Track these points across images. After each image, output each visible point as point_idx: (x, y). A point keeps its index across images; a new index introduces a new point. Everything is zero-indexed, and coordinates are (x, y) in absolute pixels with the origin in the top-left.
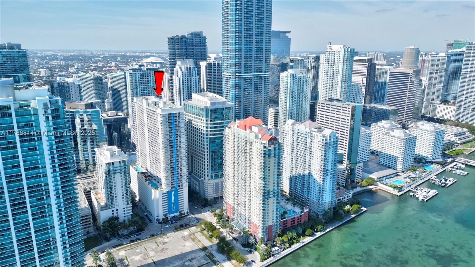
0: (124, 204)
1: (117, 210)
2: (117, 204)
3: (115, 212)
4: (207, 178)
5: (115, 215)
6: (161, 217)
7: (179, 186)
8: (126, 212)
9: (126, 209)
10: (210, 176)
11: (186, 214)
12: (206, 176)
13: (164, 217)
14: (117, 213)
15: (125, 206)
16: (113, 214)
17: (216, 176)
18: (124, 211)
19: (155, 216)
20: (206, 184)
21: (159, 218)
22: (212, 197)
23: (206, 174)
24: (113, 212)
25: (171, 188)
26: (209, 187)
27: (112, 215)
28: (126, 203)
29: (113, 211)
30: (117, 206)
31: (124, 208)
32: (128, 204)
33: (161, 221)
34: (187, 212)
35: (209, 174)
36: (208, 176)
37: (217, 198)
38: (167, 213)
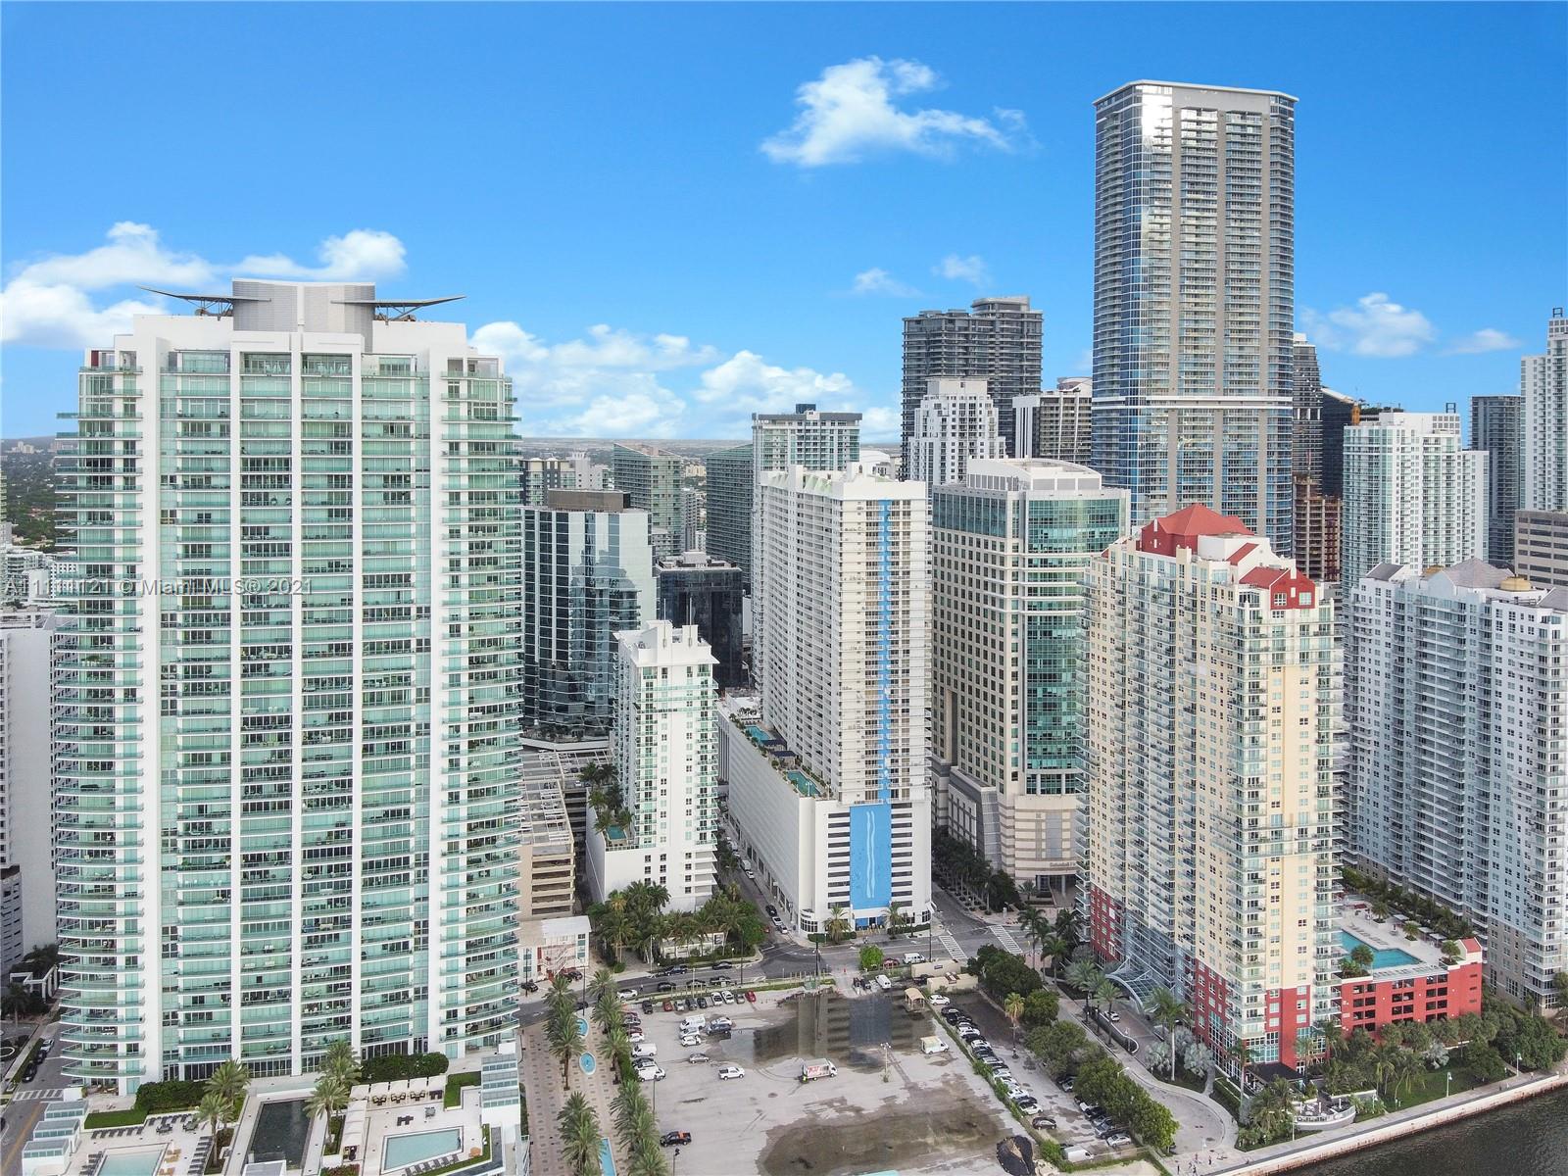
0: (688, 836)
1: (663, 857)
2: (665, 832)
3: (655, 864)
4: (1012, 788)
5: (655, 876)
6: (820, 916)
7: (894, 794)
8: (693, 872)
9: (693, 861)
10: (1022, 777)
11: (919, 921)
12: (1008, 776)
13: (828, 914)
14: (663, 868)
15: (693, 849)
16: (648, 870)
17: (1051, 785)
18: (688, 867)
19: (802, 904)
20: (1009, 813)
21: (813, 918)
22: (1032, 875)
23: (1009, 769)
24: (648, 864)
25: (863, 798)
26: (1018, 825)
27: (641, 877)
28: (696, 836)
29: (648, 859)
30: (663, 840)
31: (689, 855)
32: (703, 836)
33: (821, 930)
34: (926, 916)
35: (1019, 769)
36: (1015, 775)
37: (1054, 881)
38: (846, 899)
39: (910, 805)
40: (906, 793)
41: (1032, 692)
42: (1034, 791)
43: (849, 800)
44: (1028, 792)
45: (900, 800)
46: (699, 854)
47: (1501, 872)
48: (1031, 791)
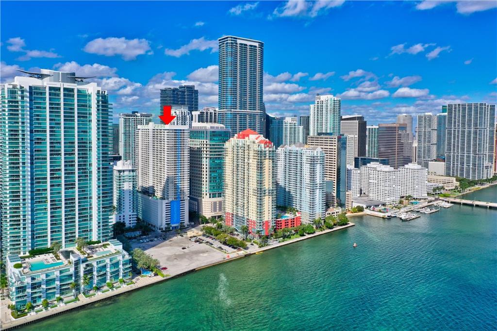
0: (130, 211)
3: (122, 218)
4: (205, 197)
5: (122, 221)
6: (164, 226)
8: (131, 219)
9: (131, 216)
10: (208, 194)
11: (186, 226)
13: (166, 226)
14: (124, 219)
15: (131, 213)
16: (120, 219)
17: (214, 196)
18: (130, 218)
19: (159, 224)
20: (204, 203)
21: (162, 227)
22: (210, 216)
25: (174, 199)
26: (207, 205)
27: (118, 221)
28: (132, 211)
29: (120, 217)
30: (124, 212)
33: (164, 229)
34: (188, 225)
36: (206, 194)
37: (215, 217)
38: (169, 222)
39: (184, 200)
40: (183, 198)
41: (210, 175)
43: (170, 199)
45: (182, 199)
46: (133, 215)
47: (304, 202)
48: (210, 197)
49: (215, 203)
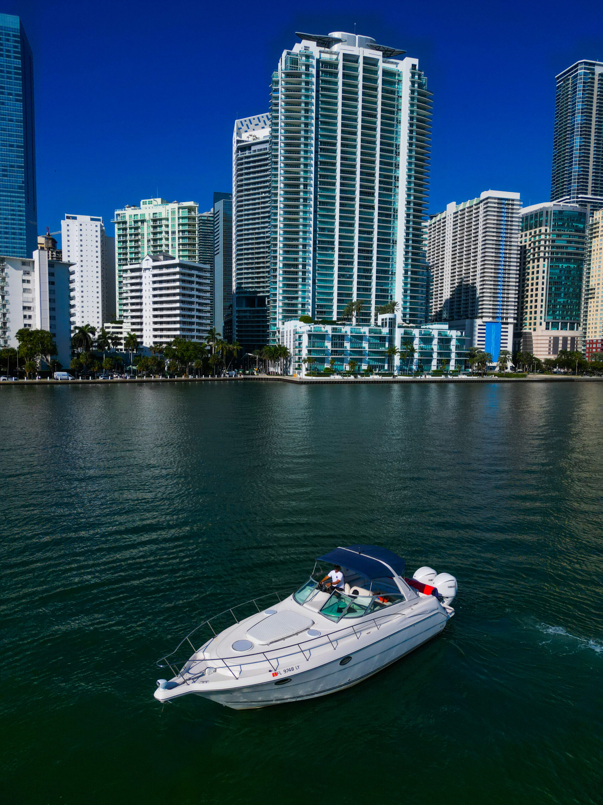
4: (539, 328)
7: (502, 319)
10: (544, 324)
12: (538, 324)
17: (555, 326)
20: (537, 338)
23: (538, 321)
25: (491, 319)
26: (542, 342)
36: (541, 324)
39: (507, 324)
40: (507, 319)
41: (550, 289)
42: (548, 329)
43: (486, 319)
44: (546, 329)
45: (504, 321)
48: (547, 328)
49: (556, 339)
